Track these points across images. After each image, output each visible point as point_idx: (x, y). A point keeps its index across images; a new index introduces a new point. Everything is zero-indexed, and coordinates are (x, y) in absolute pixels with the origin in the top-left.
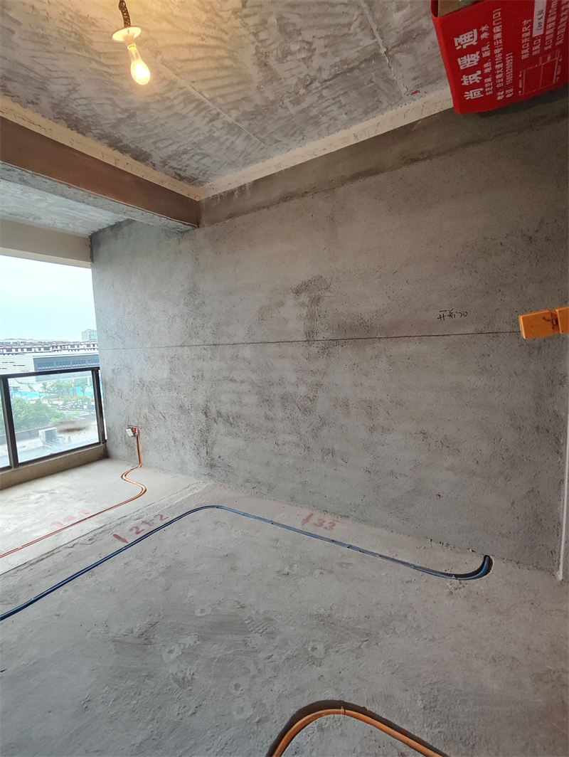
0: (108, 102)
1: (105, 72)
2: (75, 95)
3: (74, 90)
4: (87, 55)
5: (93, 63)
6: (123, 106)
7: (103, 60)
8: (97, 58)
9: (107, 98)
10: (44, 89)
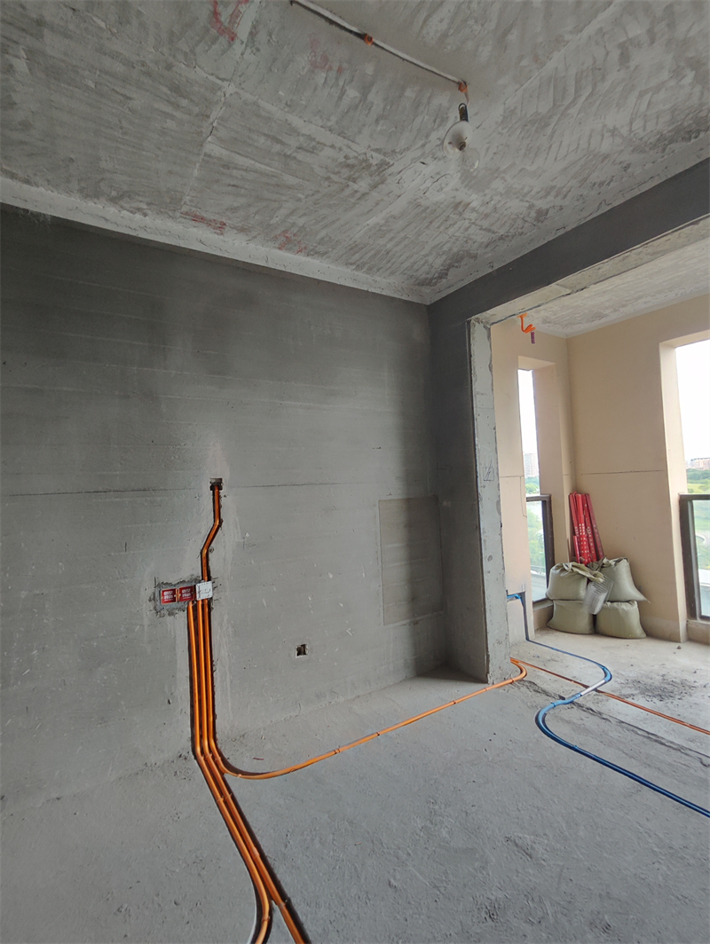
0: (647, 98)
1: (586, 99)
2: (624, 131)
3: (614, 132)
4: (556, 118)
5: (571, 111)
6: (665, 75)
7: (566, 103)
8: (563, 108)
9: (641, 95)
10: (606, 157)
